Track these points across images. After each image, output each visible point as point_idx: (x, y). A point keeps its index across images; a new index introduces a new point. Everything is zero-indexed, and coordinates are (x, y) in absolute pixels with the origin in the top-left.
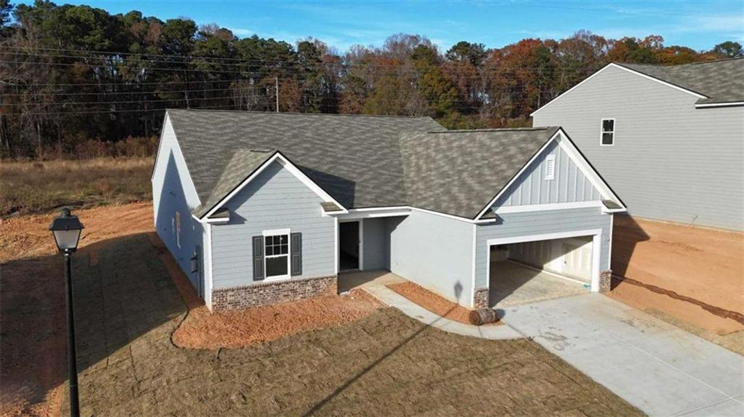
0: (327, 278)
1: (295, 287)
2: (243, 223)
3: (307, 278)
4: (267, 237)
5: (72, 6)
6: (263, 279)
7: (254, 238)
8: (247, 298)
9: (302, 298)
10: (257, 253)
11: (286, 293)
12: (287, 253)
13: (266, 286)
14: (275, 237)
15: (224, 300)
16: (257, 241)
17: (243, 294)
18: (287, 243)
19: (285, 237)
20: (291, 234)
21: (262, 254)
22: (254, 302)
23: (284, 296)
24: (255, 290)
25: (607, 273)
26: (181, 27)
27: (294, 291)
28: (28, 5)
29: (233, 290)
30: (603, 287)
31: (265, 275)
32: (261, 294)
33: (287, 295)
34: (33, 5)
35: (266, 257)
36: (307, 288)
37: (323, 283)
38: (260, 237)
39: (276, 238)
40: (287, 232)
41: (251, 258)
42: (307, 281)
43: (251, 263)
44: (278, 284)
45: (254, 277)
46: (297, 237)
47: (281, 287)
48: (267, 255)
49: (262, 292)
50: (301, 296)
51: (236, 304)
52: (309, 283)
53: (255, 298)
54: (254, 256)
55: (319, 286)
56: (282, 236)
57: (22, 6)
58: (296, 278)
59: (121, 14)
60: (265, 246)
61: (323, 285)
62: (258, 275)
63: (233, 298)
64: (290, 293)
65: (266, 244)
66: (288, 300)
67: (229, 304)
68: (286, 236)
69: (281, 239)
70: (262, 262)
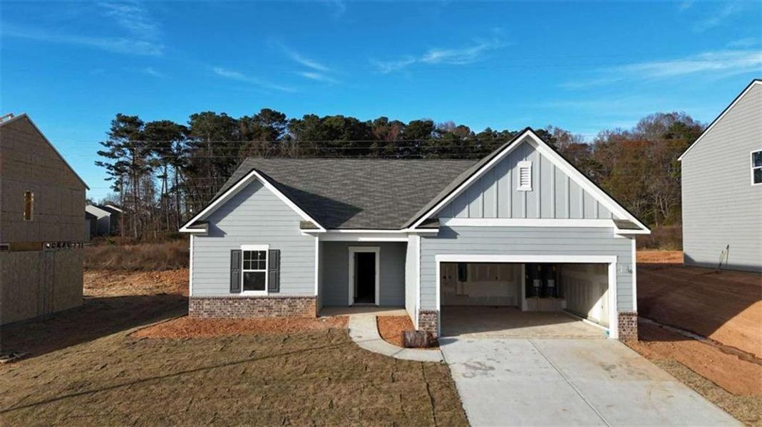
0: (305, 299)
1: (271, 304)
2: (223, 236)
3: (284, 295)
4: (245, 252)
5: (329, 117)
6: (240, 292)
7: (232, 251)
8: (222, 308)
9: (277, 316)
10: (234, 266)
11: (261, 309)
12: (265, 269)
13: (241, 299)
14: (253, 252)
15: (201, 307)
16: (235, 254)
17: (219, 304)
18: (265, 258)
19: (263, 253)
20: (269, 251)
21: (239, 267)
22: (228, 314)
23: (259, 311)
24: (231, 302)
25: (631, 315)
26: (418, 127)
27: (269, 308)
28: (298, 119)
29: (209, 300)
30: (624, 333)
31: (242, 289)
32: (236, 307)
33: (262, 311)
34: (302, 119)
35: (243, 271)
36: (284, 306)
37: (301, 303)
38: (238, 250)
39: (255, 253)
40: (265, 248)
41: (229, 270)
42: (284, 299)
43: (229, 276)
44: (253, 299)
45: (231, 289)
46: (276, 255)
47: (255, 302)
48: (244, 269)
49: (236, 304)
50: (277, 313)
51: (211, 313)
52: (285, 301)
53: (230, 309)
54: (231, 268)
55: (295, 306)
56: (260, 252)
57: (294, 120)
58: (272, 295)
59: (370, 121)
60: (243, 260)
61: (300, 305)
62: (234, 287)
63: (208, 307)
64: (265, 309)
65: (244, 259)
66: (262, 316)
67: (205, 312)
68: (265, 252)
69: (259, 254)
70: (239, 275)
